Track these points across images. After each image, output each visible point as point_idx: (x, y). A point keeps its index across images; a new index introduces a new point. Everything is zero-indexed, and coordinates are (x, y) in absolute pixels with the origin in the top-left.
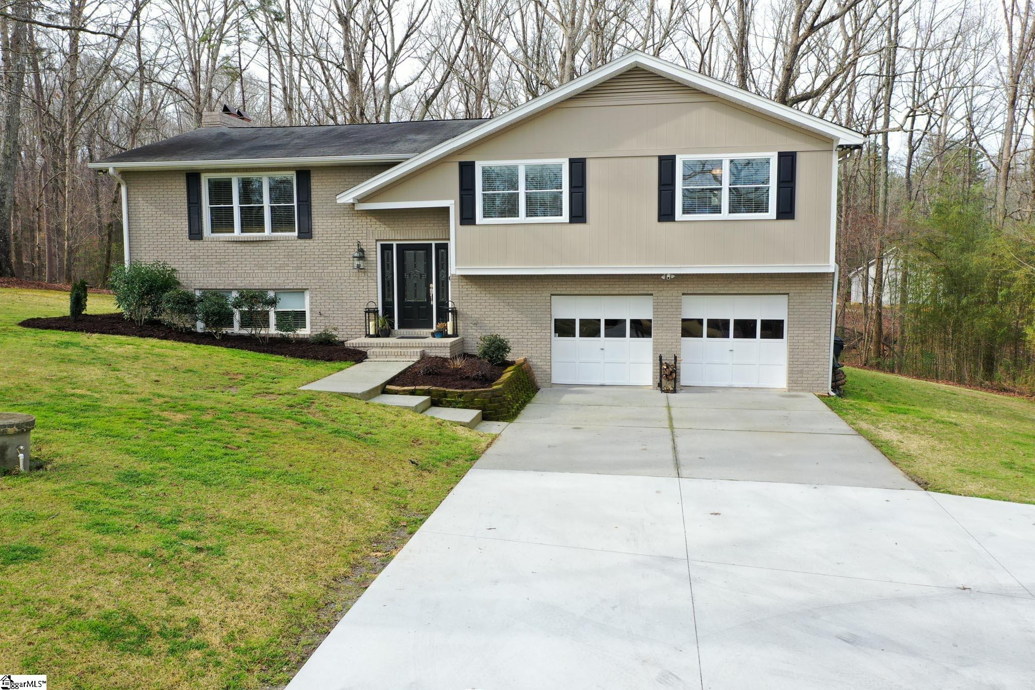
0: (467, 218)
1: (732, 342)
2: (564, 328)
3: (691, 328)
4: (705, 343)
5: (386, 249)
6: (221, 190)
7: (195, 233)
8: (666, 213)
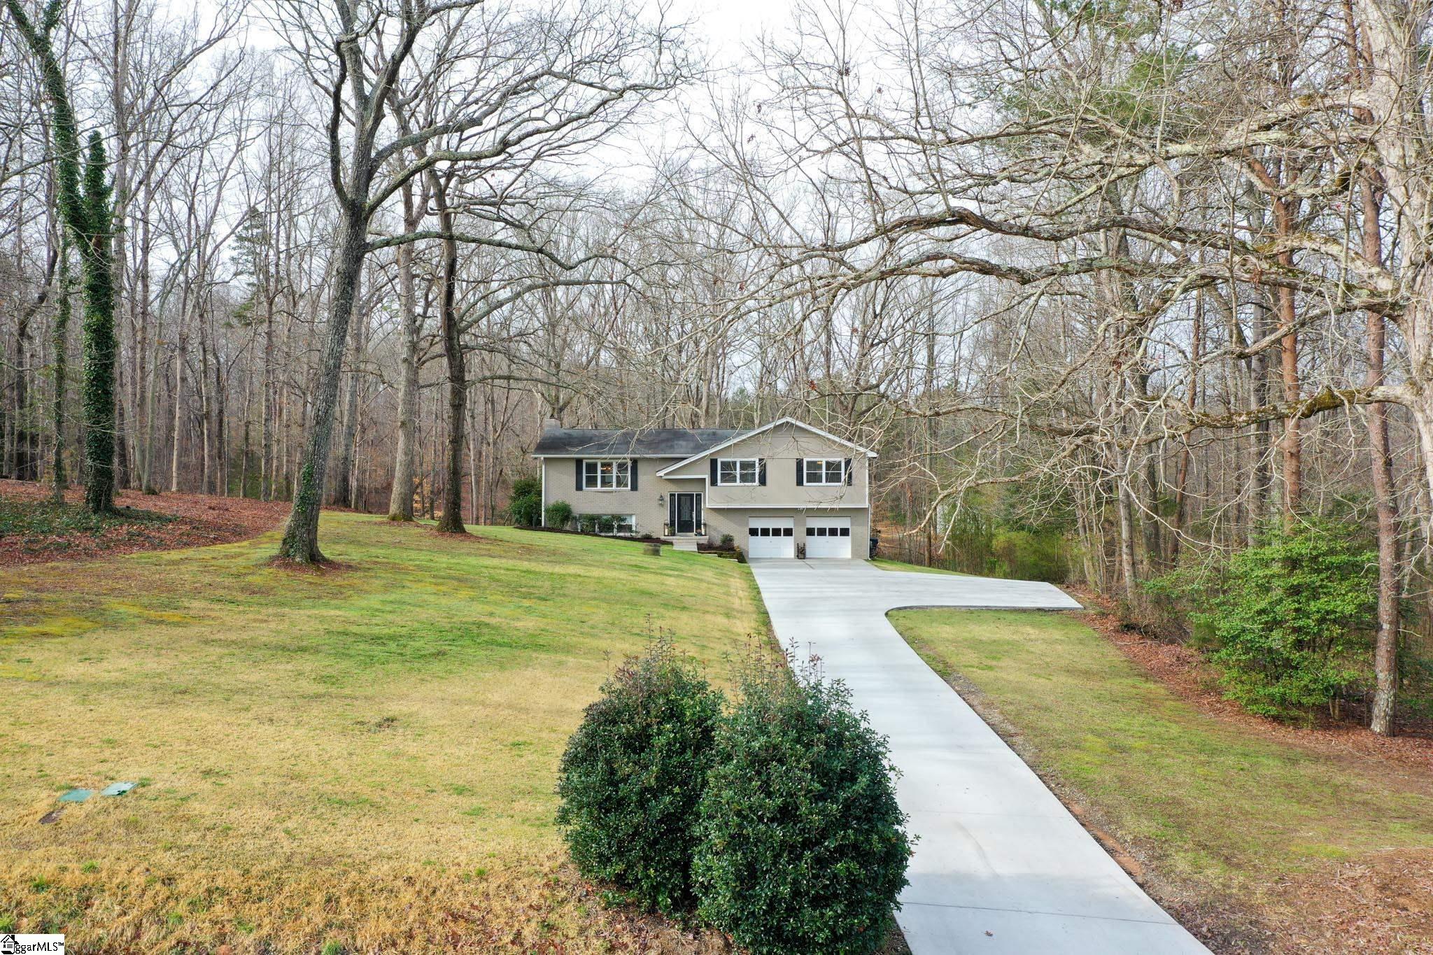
0: (714, 482)
1: (827, 538)
2: (753, 532)
3: (810, 532)
4: (816, 539)
5: (672, 495)
6: (592, 468)
7: (579, 488)
8: (800, 482)
